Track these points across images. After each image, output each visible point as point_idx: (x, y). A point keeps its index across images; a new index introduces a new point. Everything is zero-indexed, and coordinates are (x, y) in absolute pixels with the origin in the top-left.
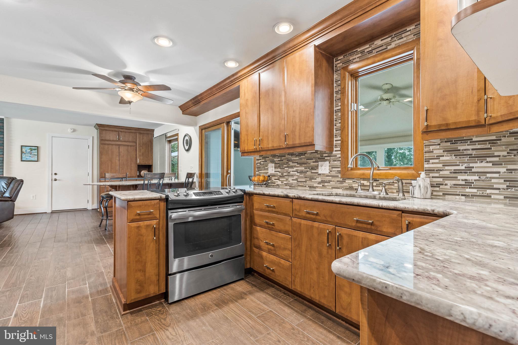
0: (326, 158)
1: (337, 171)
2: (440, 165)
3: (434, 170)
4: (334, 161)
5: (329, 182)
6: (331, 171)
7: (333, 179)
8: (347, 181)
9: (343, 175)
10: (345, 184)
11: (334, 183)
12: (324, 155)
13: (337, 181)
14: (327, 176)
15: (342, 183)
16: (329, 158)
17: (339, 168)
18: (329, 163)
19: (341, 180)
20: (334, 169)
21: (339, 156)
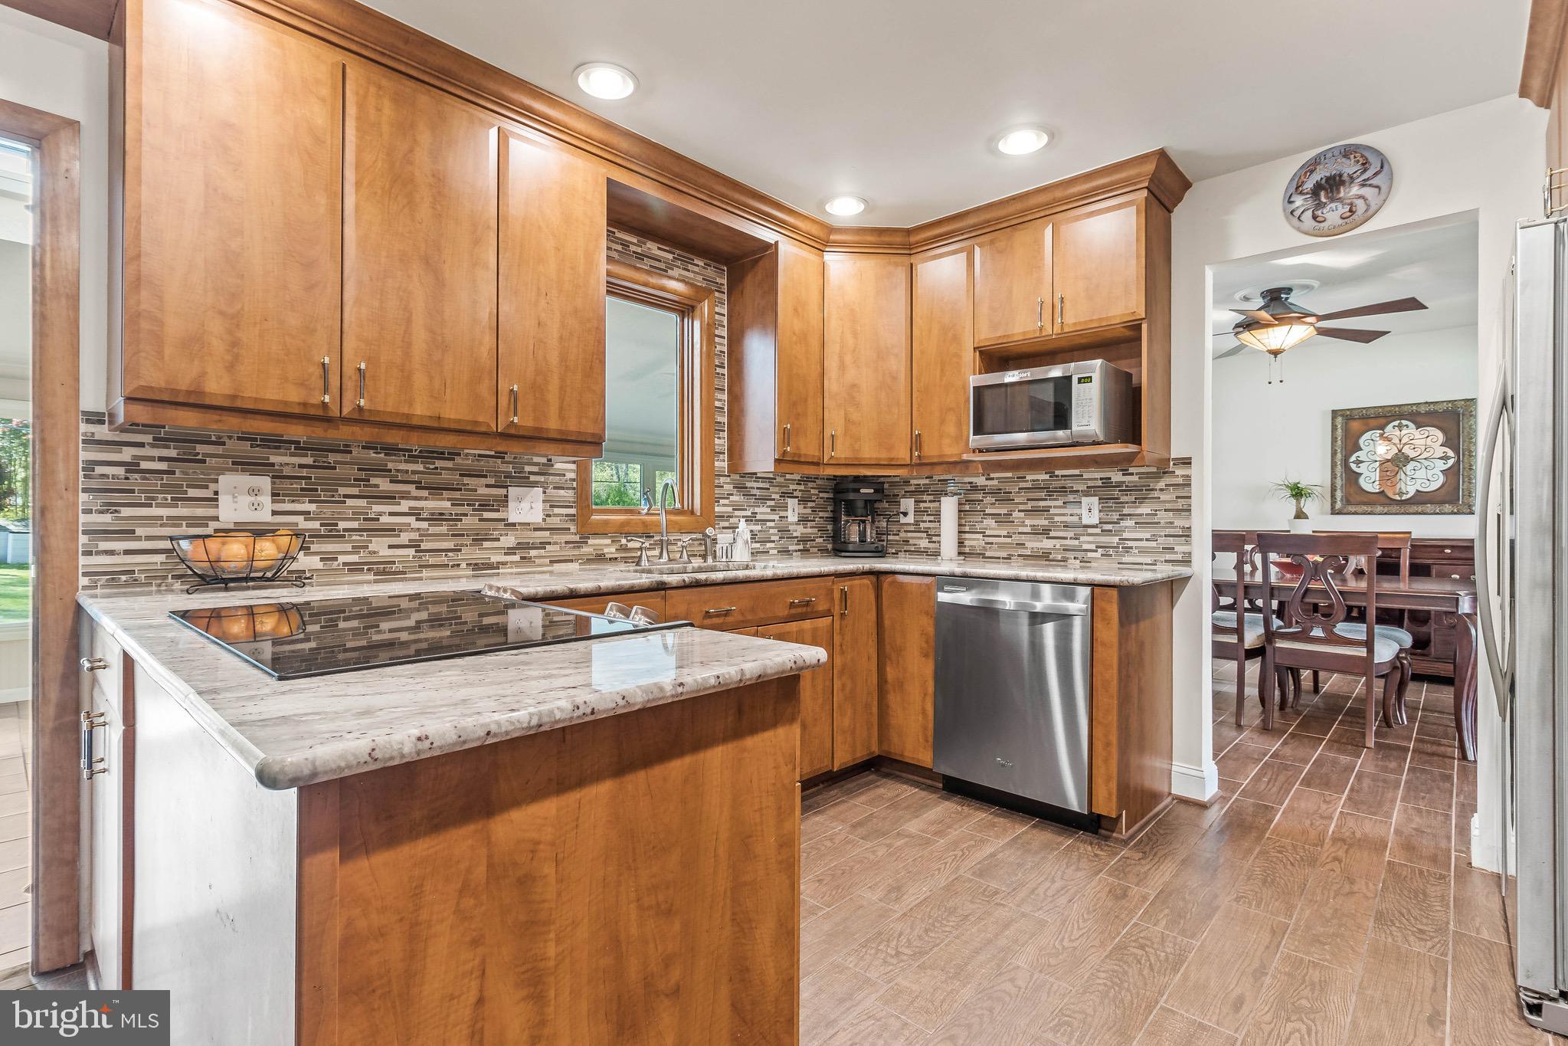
0: (533, 478)
1: (567, 515)
2: (730, 509)
3: (723, 517)
4: (555, 488)
5: (543, 545)
6: (548, 516)
7: (556, 538)
8: (590, 542)
9: (582, 527)
10: (585, 550)
11: (557, 547)
12: (528, 468)
13: (566, 543)
14: (536, 529)
15: (579, 547)
16: (542, 479)
17: (572, 507)
18: (544, 492)
19: (577, 538)
20: (557, 511)
21: (573, 475)
